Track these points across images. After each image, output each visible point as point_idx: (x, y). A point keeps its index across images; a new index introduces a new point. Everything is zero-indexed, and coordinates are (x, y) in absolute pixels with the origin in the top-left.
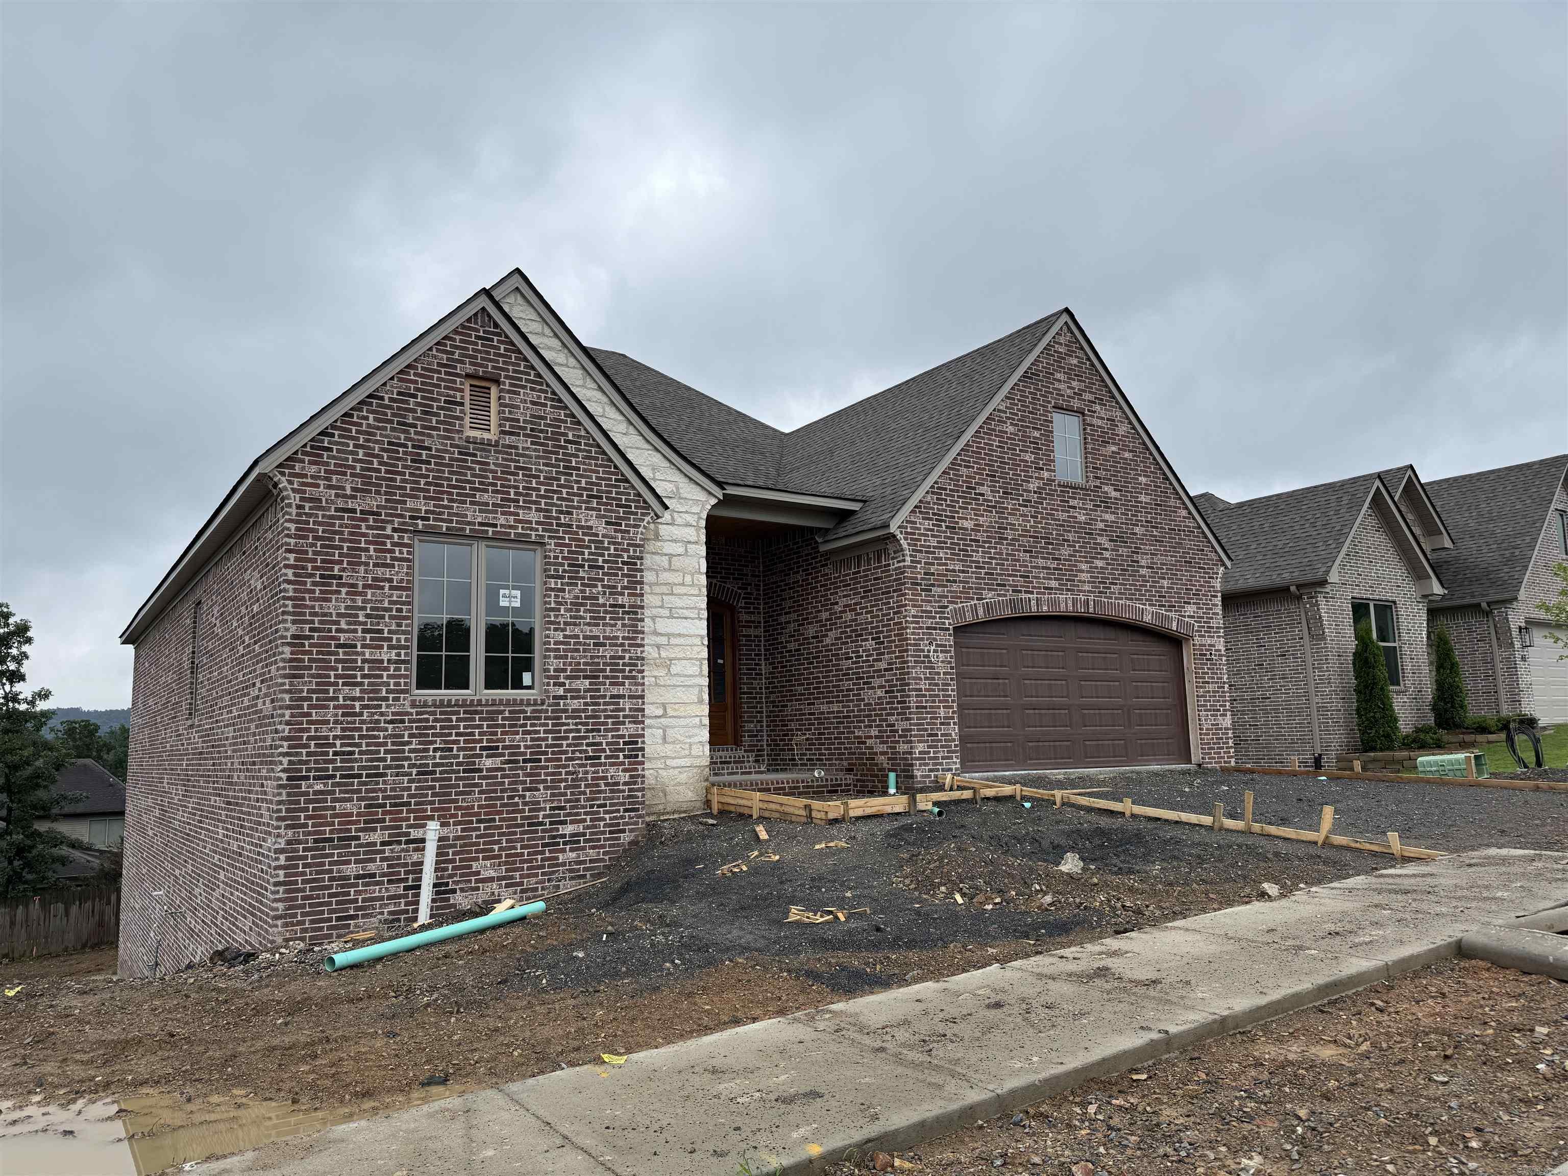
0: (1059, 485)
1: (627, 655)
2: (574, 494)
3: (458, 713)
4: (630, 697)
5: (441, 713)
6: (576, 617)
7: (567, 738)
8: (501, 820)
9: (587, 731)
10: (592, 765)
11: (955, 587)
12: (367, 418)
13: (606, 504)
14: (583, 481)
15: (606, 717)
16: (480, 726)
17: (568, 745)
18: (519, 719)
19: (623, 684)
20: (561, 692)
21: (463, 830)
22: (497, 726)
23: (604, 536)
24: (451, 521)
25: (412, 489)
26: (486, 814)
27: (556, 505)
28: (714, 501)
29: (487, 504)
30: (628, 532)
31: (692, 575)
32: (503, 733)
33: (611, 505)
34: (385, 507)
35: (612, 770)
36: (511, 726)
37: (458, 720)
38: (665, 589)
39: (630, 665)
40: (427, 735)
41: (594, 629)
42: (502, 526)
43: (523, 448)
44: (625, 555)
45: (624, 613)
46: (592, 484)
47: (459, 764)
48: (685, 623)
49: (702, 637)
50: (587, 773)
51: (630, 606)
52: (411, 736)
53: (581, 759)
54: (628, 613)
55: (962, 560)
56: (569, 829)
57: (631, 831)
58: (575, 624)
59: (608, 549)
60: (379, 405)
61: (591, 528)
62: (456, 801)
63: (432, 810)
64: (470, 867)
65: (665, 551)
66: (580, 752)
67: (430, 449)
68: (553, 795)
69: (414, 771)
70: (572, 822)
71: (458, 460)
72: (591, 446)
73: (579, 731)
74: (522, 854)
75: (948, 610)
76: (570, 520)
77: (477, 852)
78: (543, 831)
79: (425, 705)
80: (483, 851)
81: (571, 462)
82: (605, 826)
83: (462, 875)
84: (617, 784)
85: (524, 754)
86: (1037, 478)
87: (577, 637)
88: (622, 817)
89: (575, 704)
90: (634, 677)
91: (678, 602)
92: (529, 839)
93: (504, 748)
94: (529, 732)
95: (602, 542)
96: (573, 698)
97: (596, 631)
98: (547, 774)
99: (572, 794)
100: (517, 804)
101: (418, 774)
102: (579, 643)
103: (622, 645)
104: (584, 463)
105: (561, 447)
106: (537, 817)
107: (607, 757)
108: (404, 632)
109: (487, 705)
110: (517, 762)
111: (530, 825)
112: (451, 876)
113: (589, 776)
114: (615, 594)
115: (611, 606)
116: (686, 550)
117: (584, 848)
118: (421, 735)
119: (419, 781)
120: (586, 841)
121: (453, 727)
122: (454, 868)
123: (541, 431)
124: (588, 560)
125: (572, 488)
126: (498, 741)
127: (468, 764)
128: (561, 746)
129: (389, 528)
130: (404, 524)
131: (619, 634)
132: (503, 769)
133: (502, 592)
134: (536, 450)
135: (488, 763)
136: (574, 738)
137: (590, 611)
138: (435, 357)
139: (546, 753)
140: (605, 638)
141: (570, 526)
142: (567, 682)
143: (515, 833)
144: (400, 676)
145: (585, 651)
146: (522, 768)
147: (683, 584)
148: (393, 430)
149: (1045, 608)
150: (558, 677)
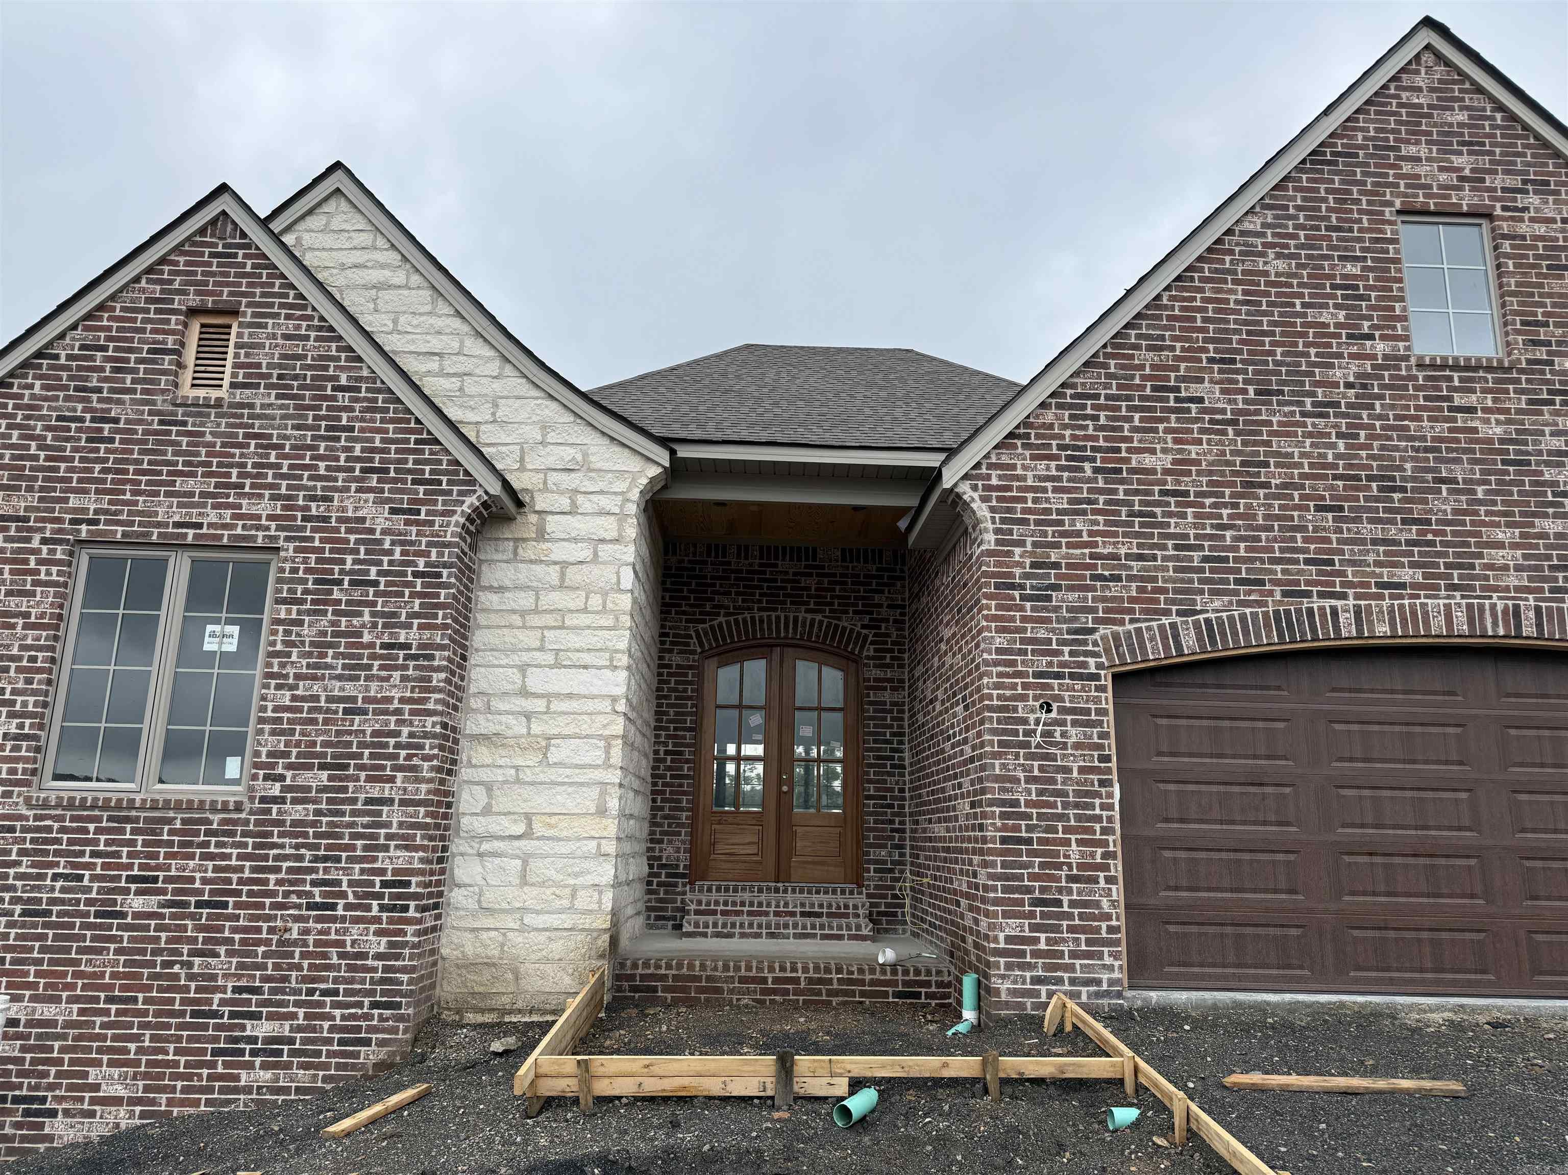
0: (1420, 366)
1: (405, 731)
2: (339, 469)
3: (98, 819)
4: (403, 802)
5: (73, 819)
6: (317, 666)
7: (277, 870)
8: (146, 1001)
9: (316, 859)
10: (318, 919)
11: (1115, 589)
12: (31, 386)
13: (395, 481)
14: (358, 447)
15: (355, 836)
16: (132, 843)
17: (279, 882)
18: (197, 833)
19: (392, 779)
20: (276, 790)
21: (81, 1012)
22: (160, 843)
23: (384, 532)
24: (132, 523)
25: (80, 480)
26: (123, 988)
27: (306, 488)
28: (654, 471)
29: (191, 494)
30: (431, 523)
31: (605, 594)
32: (168, 856)
33: (404, 481)
34: (38, 509)
35: (355, 930)
36: (182, 844)
37: (98, 831)
38: (549, 620)
39: (408, 746)
40: (46, 853)
41: (349, 685)
42: (210, 525)
43: (263, 406)
44: (421, 562)
45: (407, 657)
46: (373, 450)
47: (89, 902)
48: (584, 675)
49: (614, 699)
50: (307, 932)
51: (421, 646)
52: (22, 852)
53: (298, 907)
54: (415, 657)
55: (1137, 535)
56: (263, 1029)
57: (382, 1043)
58: (314, 678)
59: (390, 553)
60: (51, 367)
61: (363, 520)
62: (76, 962)
63: (38, 974)
64: (86, 1075)
65: (554, 557)
66: (299, 894)
67: (116, 421)
68: (241, 966)
69: (18, 909)
70: (271, 1017)
71: (156, 433)
72: (379, 391)
73: (300, 858)
74: (176, 1064)
75: (1097, 636)
76: (328, 509)
77: (100, 1050)
78: (217, 1027)
79: (45, 805)
80: (110, 1050)
81: (339, 419)
82: (332, 1029)
83: (70, 1088)
84: (363, 956)
85: (200, 892)
86: (1352, 356)
87: (316, 698)
88: (367, 1017)
89: (297, 812)
90: (414, 769)
91: (574, 640)
92: (190, 1039)
93: (167, 880)
94: (211, 857)
95: (380, 542)
96: (295, 801)
97: (350, 689)
98: (234, 930)
99: (276, 967)
100: (176, 977)
101: (24, 913)
102: (318, 710)
103: (398, 712)
104: (363, 420)
105: (326, 398)
106: (209, 1002)
107: (348, 907)
108: (34, 693)
109: (142, 808)
110: (186, 904)
111: (194, 1014)
112: (51, 1087)
113: (311, 939)
114: (394, 625)
115: (384, 646)
116: (596, 554)
117: (288, 1066)
118: (36, 852)
119: (23, 925)
120: (293, 1053)
121: (88, 842)
122: (59, 1075)
123: (296, 377)
124: (351, 572)
125: (337, 459)
126: (158, 868)
127: (104, 902)
128: (266, 882)
129: (37, 537)
130: (60, 531)
131: (396, 694)
132: (162, 916)
133: (210, 628)
134: (281, 407)
135: (137, 903)
136: (290, 870)
137: (344, 656)
138: (143, 290)
139: (238, 893)
140: (366, 700)
141: (326, 519)
142: (289, 774)
143: (168, 1026)
144: (17, 760)
145: (326, 722)
146: (192, 916)
147: (585, 610)
148: (67, 398)
149: (1382, 629)
150: (273, 766)
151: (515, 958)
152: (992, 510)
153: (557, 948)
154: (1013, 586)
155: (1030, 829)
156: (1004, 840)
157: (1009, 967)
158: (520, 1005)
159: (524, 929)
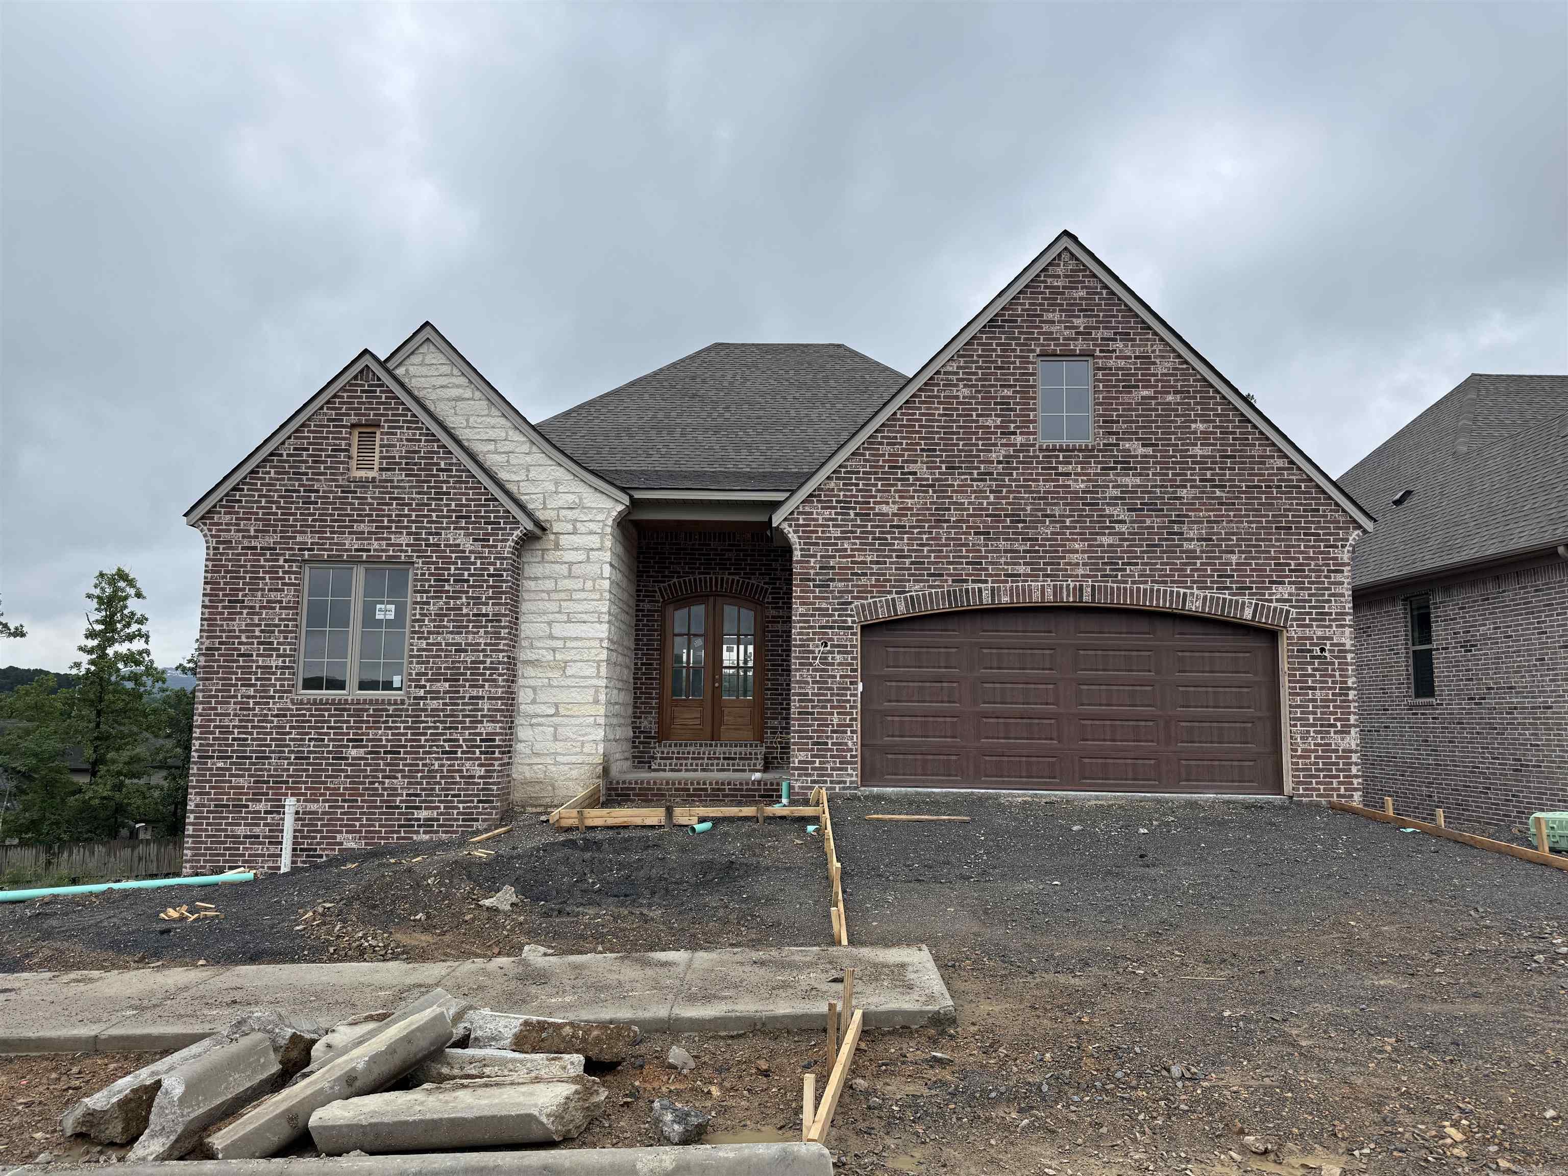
0: (1041, 450)
1: (488, 660)
2: (443, 517)
3: (330, 710)
4: (489, 698)
5: (316, 710)
6: (439, 627)
7: (425, 734)
8: (362, 801)
9: (445, 728)
10: (448, 759)
11: (863, 581)
12: (269, 473)
13: (474, 522)
14: (453, 504)
15: (464, 716)
16: (348, 722)
17: (426, 741)
18: (382, 716)
19: (483, 686)
20: (422, 693)
21: (330, 807)
22: (362, 722)
23: (470, 552)
24: (332, 550)
25: (301, 526)
26: (350, 795)
27: (426, 528)
28: (620, 508)
29: (363, 533)
30: (496, 547)
31: (594, 580)
32: (367, 728)
33: (480, 523)
34: (280, 543)
35: (468, 764)
36: (374, 722)
37: (330, 716)
38: (563, 596)
39: (490, 669)
40: (304, 727)
41: (457, 637)
42: (375, 550)
43: (398, 481)
44: (492, 568)
45: (487, 621)
46: (462, 505)
47: (329, 752)
48: (584, 627)
49: (601, 640)
50: (442, 765)
51: (494, 615)
52: (291, 727)
53: (438, 753)
54: (491, 621)
55: (877, 550)
56: (423, 814)
57: (484, 820)
58: (438, 633)
59: (475, 563)
60: (279, 461)
61: (459, 545)
62: (326, 783)
63: (306, 789)
64: (335, 838)
65: (564, 559)
66: (437, 746)
67: (317, 491)
68: (409, 783)
69: (293, 756)
70: (427, 808)
71: (340, 498)
72: (463, 471)
73: (437, 728)
74: (380, 832)
75: (853, 606)
76: (439, 540)
77: (341, 826)
78: (399, 814)
79: (302, 703)
80: (346, 825)
81: (442, 488)
82: (458, 814)
83: (328, 844)
84: (473, 777)
85: (386, 746)
87: (440, 644)
88: (476, 807)
89: (434, 704)
90: (494, 680)
91: (579, 607)
92: (386, 820)
93: (368, 740)
94: (390, 728)
95: (469, 558)
96: (432, 699)
97: (458, 639)
98: (405, 765)
99: (428, 783)
100: (377, 789)
101: (296, 758)
102: (442, 650)
103: (484, 650)
104: (455, 488)
105: (433, 476)
106: (395, 801)
107: (463, 753)
108: (289, 644)
109: (352, 704)
110: (379, 753)
111: (387, 807)
112: (319, 844)
113: (445, 769)
114: (479, 604)
115: (474, 615)
116: (588, 557)
117: (437, 832)
118: (299, 727)
119: (296, 764)
120: (439, 826)
121: (325, 722)
122: (322, 838)
123: (415, 464)
124: (454, 575)
125: (442, 511)
126: (363, 734)
127: (336, 752)
128: (420, 740)
129: (282, 559)
130: (294, 555)
131: (482, 641)
132: (367, 759)
133: (378, 606)
134: (409, 481)
135: (354, 752)
136: (432, 734)
137: (454, 621)
138: (325, 414)
139: (406, 747)
140: (467, 644)
141: (439, 545)
142: (428, 684)
143: (375, 814)
144: (284, 679)
145: (446, 656)
146: (382, 759)
147: (583, 590)
148: (290, 479)
150: (419, 680)
151: (552, 778)
152: (800, 538)
153: (575, 773)
154: (809, 580)
155: (813, 707)
156: (800, 713)
157: (799, 775)
158: (556, 802)
159: (556, 763)
